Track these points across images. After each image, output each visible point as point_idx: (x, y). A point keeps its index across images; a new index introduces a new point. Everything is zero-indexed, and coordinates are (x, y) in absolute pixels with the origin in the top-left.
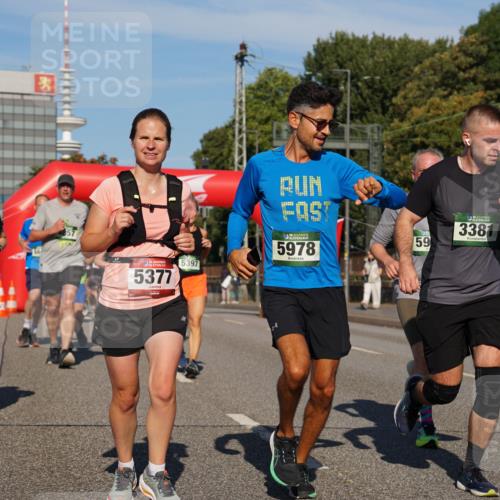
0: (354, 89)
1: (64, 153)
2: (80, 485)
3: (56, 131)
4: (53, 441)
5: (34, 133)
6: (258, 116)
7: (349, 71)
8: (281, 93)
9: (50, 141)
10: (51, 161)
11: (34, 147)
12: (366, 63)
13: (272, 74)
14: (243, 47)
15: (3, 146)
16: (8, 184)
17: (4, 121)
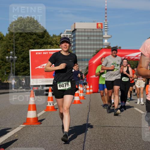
2: (115, 144)
3: (103, 40)
4: (106, 131)
5: (97, 40)
9: (101, 42)
10: (102, 49)
11: (97, 45)
15: (88, 44)
16: (89, 55)
17: (88, 37)
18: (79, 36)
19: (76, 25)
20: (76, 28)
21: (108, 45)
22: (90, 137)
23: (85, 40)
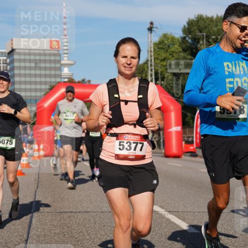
0: (207, 43)
1: (65, 78)
2: (78, 241)
3: (60, 68)
4: (64, 220)
5: (50, 69)
6: (160, 58)
7: (205, 34)
8: (171, 46)
9: (58, 73)
10: (59, 83)
11: (50, 76)
12: (213, 29)
13: (166, 37)
14: (152, 23)
15: (35, 76)
16: (38, 94)
17: (36, 63)
18: (20, 61)
19: (14, 42)
20: (14, 48)
21: (70, 78)
22: (37, 231)
23: (30, 68)
